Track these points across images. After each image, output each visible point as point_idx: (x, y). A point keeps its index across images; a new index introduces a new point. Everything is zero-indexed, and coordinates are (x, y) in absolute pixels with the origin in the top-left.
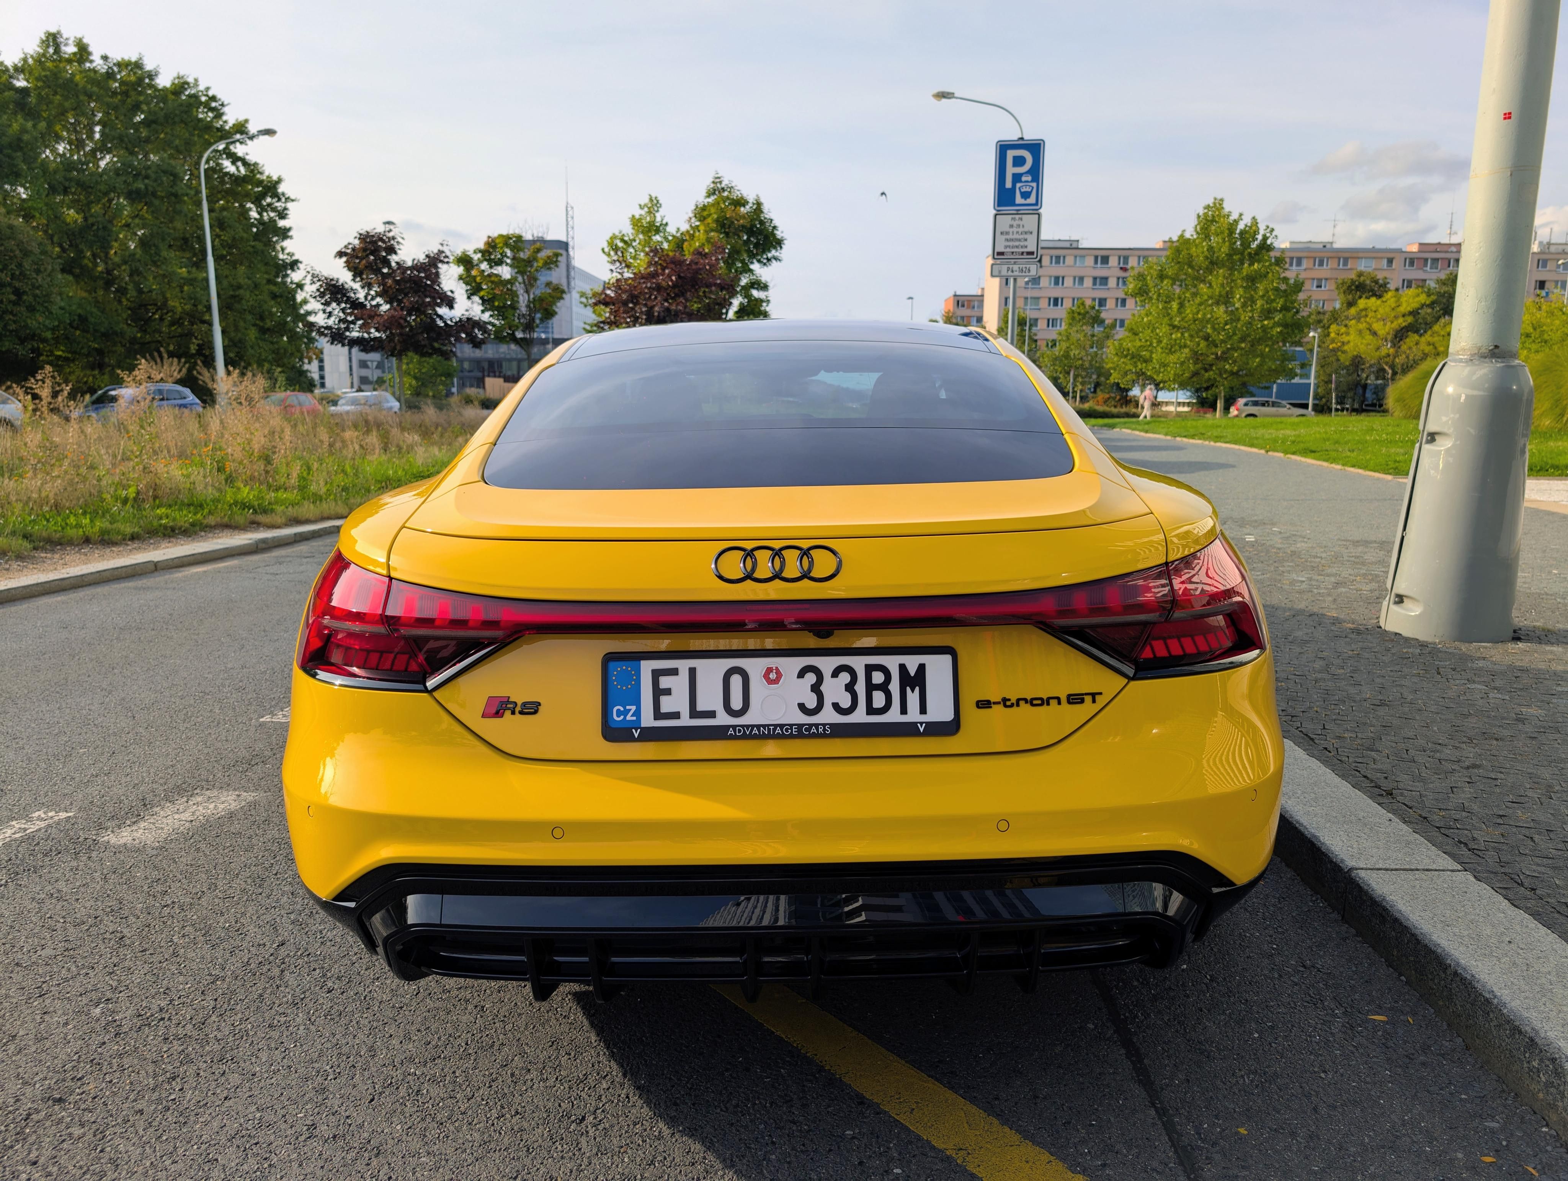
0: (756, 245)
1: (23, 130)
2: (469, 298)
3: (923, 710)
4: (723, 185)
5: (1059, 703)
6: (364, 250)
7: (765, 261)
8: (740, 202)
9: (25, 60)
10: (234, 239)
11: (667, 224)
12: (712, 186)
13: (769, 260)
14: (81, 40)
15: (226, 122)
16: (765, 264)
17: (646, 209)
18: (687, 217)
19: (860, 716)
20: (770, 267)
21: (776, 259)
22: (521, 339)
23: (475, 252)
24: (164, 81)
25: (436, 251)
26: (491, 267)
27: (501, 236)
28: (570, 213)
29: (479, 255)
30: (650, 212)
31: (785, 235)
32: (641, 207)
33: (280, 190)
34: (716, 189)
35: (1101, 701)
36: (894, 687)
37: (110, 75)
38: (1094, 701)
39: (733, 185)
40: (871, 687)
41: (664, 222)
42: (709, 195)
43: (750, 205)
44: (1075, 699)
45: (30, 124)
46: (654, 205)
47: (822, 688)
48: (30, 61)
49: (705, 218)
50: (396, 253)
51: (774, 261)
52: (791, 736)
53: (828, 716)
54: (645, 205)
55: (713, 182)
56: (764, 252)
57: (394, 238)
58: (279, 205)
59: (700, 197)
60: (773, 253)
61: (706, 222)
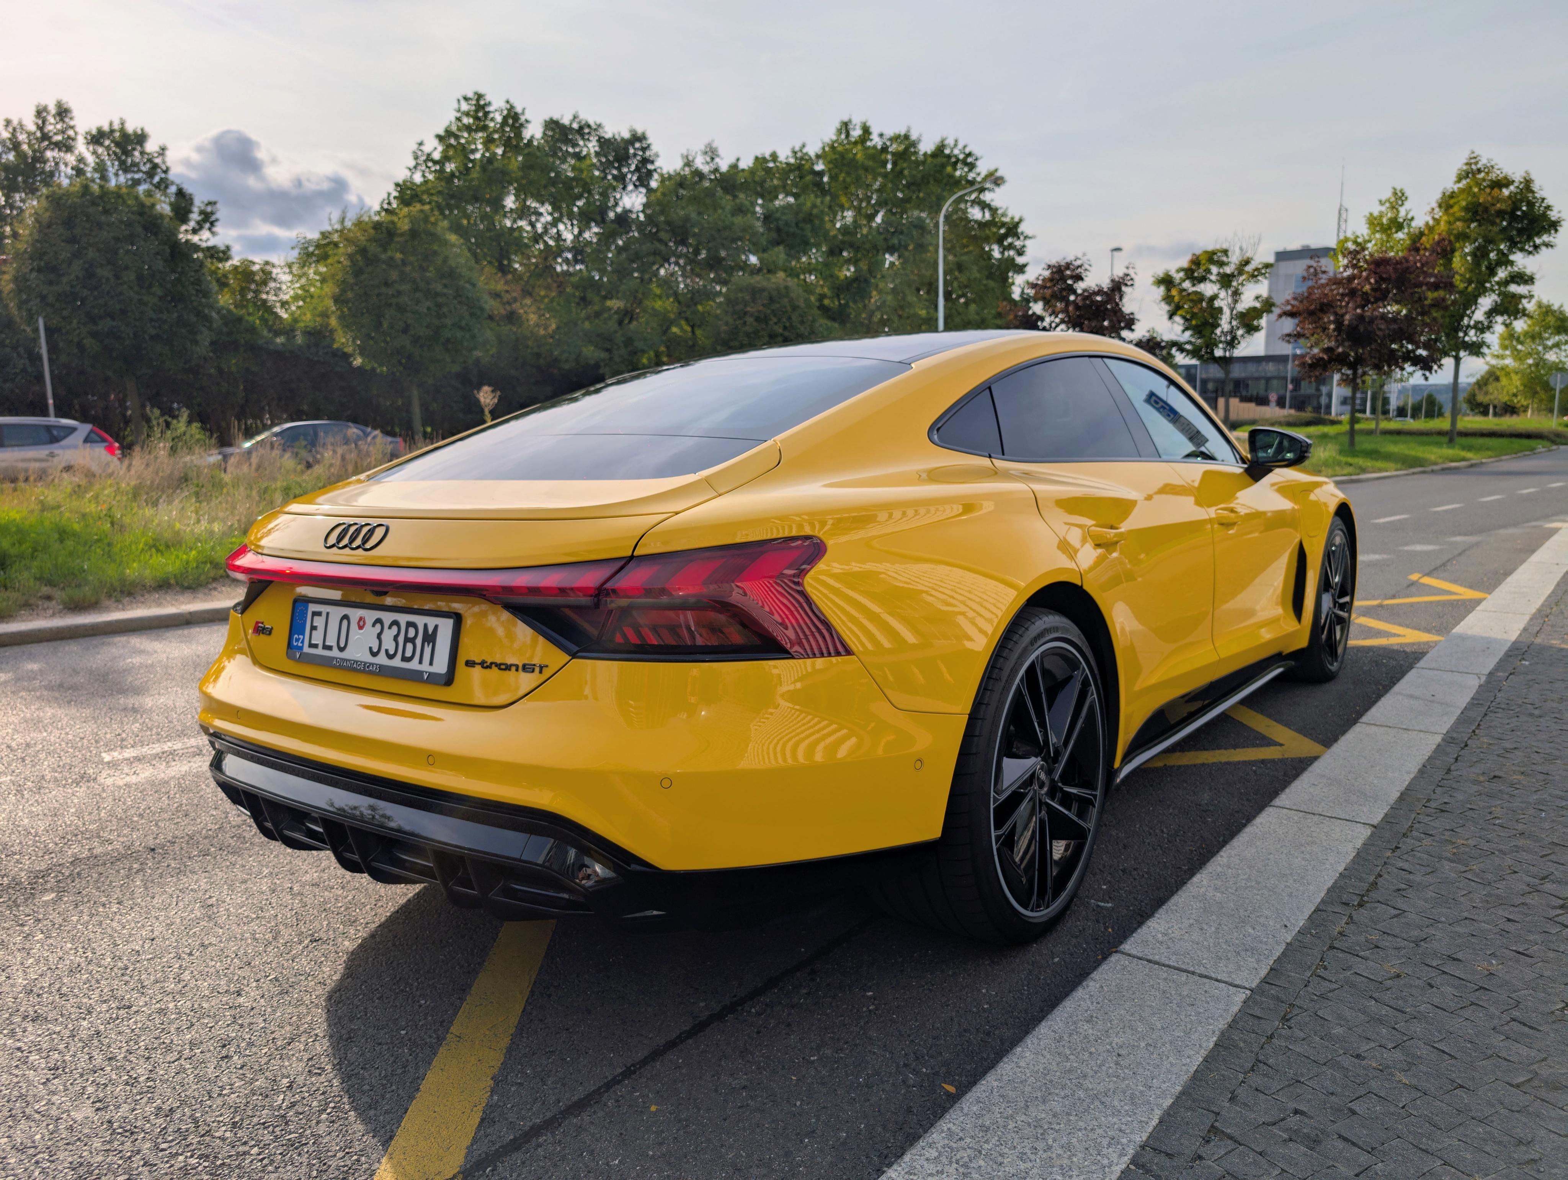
0: (1520, 232)
1: (814, 206)
2: (1170, 317)
3: (431, 664)
4: (1479, 166)
5: (517, 670)
6: (1051, 280)
7: (1531, 249)
8: (1504, 182)
9: (823, 148)
10: (969, 279)
11: (1412, 219)
12: (1465, 168)
13: (1536, 247)
14: (865, 124)
15: (979, 174)
16: (1530, 253)
17: (1387, 205)
18: (1429, 209)
19: (397, 662)
20: (1537, 256)
21: (1547, 245)
22: (1220, 358)
23: (1178, 271)
24: (926, 147)
25: (1121, 274)
26: (1194, 285)
27: (1206, 252)
28: (1344, 216)
29: (1182, 274)
30: (1393, 207)
31: (1563, 215)
32: (1381, 203)
33: (1019, 230)
34: (1471, 172)
35: (547, 673)
36: (419, 641)
37: (885, 149)
38: (541, 672)
39: (1493, 163)
40: (407, 640)
41: (1409, 217)
42: (1459, 180)
43: (1516, 184)
44: (527, 668)
45: (819, 201)
46: (1399, 197)
47: (383, 637)
48: (827, 149)
49: (1451, 207)
50: (1082, 279)
51: (1544, 248)
52: (359, 671)
53: (382, 659)
54: (1388, 200)
55: (1467, 164)
56: (1530, 238)
57: (1080, 266)
58: (1018, 243)
59: (1449, 182)
60: (1545, 238)
61: (1451, 211)
